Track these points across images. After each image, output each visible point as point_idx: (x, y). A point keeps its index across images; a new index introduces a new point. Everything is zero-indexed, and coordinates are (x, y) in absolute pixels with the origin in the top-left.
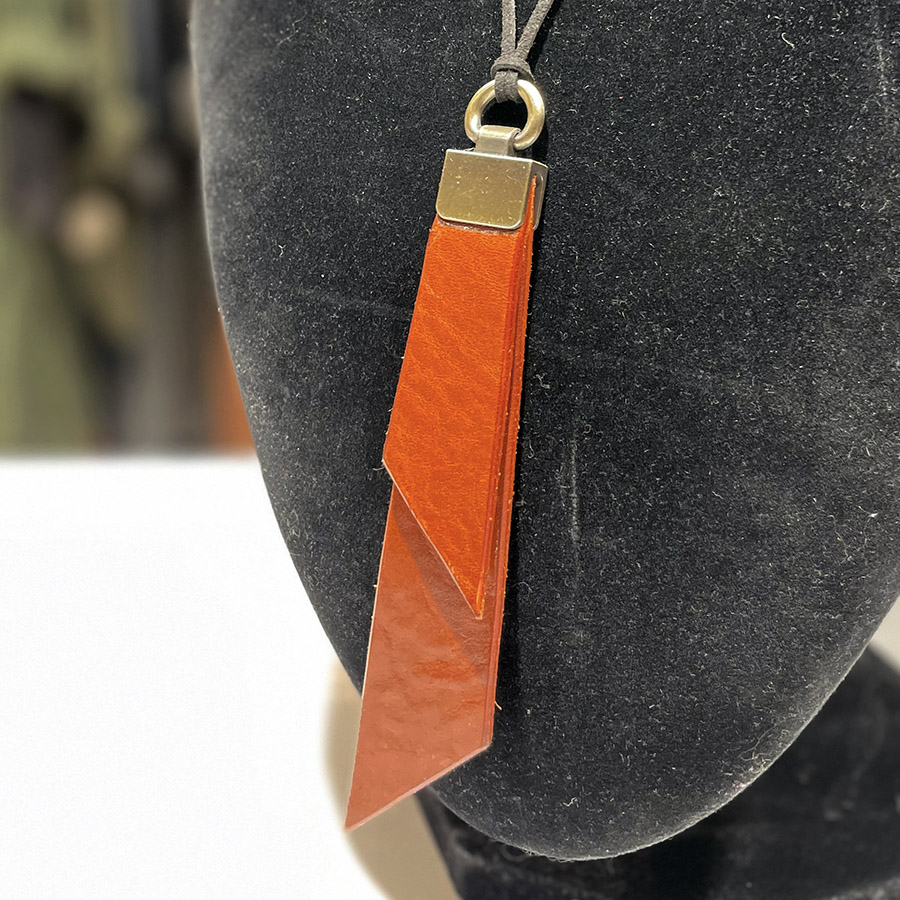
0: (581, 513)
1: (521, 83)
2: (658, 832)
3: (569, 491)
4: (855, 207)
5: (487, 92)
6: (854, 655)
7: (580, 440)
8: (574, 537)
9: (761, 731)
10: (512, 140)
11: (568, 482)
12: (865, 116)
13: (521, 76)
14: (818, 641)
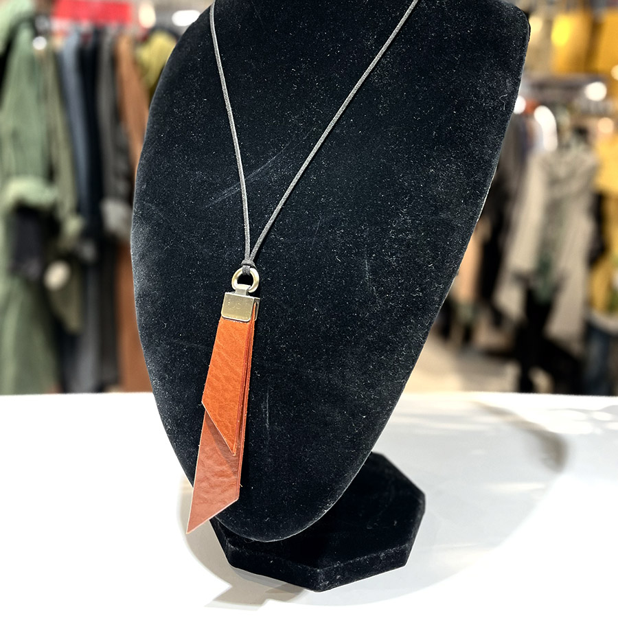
0: (270, 418)
1: (251, 269)
2: (297, 529)
3: (266, 411)
4: (358, 315)
5: (239, 272)
6: (361, 464)
7: (269, 394)
8: (268, 426)
9: (330, 491)
10: (248, 290)
11: (266, 408)
12: (361, 285)
13: (251, 267)
14: (348, 460)
